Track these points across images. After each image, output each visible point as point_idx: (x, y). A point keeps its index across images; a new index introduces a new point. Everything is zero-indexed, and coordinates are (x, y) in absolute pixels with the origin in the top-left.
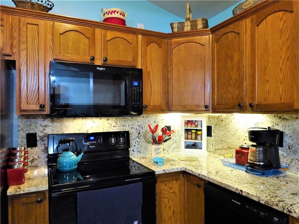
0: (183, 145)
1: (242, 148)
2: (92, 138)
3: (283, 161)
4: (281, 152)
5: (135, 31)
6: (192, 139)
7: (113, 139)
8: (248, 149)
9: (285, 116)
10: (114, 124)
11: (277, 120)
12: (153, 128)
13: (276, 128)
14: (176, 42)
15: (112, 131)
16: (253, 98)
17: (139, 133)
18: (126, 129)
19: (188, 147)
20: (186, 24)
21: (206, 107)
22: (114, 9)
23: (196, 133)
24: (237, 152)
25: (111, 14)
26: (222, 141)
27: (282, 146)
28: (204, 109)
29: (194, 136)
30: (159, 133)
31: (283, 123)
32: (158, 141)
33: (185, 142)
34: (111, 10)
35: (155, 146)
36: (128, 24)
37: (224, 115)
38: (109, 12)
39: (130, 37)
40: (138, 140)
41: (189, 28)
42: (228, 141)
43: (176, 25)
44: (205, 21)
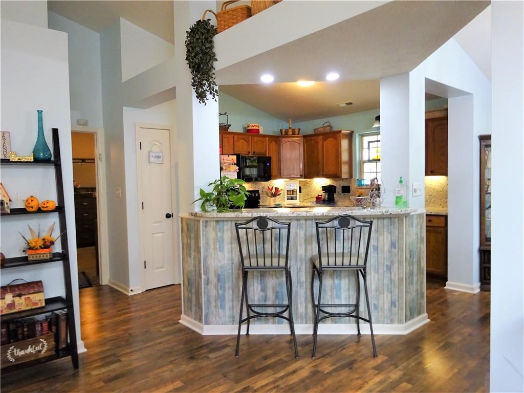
0: (286, 198)
1: (319, 195)
3: (336, 199)
4: (335, 196)
5: (264, 136)
6: (290, 195)
7: (253, 194)
8: (321, 196)
9: (337, 179)
10: (251, 186)
11: (334, 181)
12: (271, 188)
13: (333, 185)
14: (284, 141)
15: (250, 190)
16: (323, 172)
17: (262, 192)
18: (257, 189)
19: (288, 199)
20: (289, 131)
21: (301, 176)
24: (316, 198)
25: (254, 127)
26: (307, 194)
27: (335, 193)
29: (291, 192)
30: (274, 191)
31: (337, 182)
32: (274, 195)
33: (287, 196)
34: (254, 125)
35: (273, 198)
36: (261, 132)
37: (309, 180)
39: (263, 139)
40: (262, 196)
41: (291, 133)
42: (311, 194)
43: (284, 131)
44: (299, 130)
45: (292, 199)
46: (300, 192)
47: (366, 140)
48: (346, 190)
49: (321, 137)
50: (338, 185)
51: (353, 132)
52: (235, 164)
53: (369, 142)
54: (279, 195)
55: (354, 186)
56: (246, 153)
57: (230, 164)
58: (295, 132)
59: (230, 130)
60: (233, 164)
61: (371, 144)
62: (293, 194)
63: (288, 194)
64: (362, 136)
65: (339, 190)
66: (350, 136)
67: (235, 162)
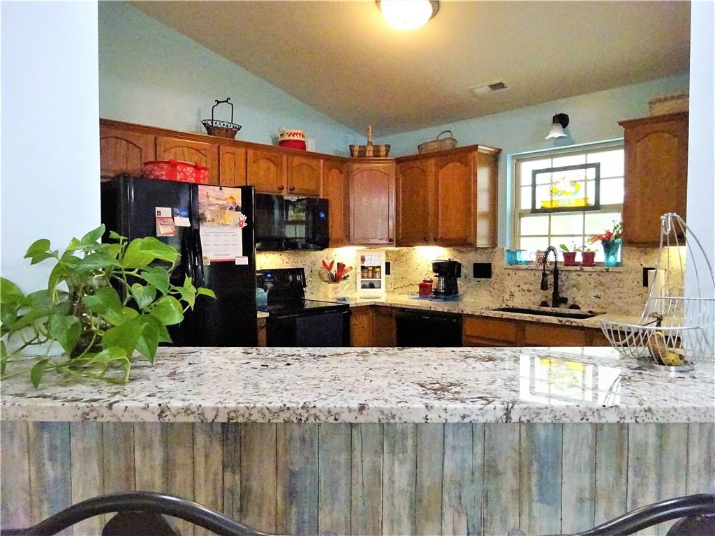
0: (359, 285)
1: (425, 281)
2: (269, 276)
3: (461, 290)
4: (458, 282)
5: (316, 156)
6: (368, 278)
7: (291, 277)
8: (431, 281)
9: (463, 249)
10: (286, 260)
11: (456, 253)
12: (328, 265)
13: (455, 260)
14: (358, 169)
15: (285, 268)
16: (437, 233)
17: (312, 271)
18: (300, 266)
19: (364, 287)
20: (368, 149)
21: (391, 240)
22: (296, 131)
23: (372, 270)
24: (421, 286)
25: (293, 136)
26: (402, 278)
27: (460, 276)
28: (388, 242)
29: (370, 273)
30: (334, 270)
31: (461, 255)
32: (335, 279)
33: (362, 281)
34: (294, 132)
35: (332, 285)
36: (310, 148)
37: (405, 249)
38: (291, 133)
39: (314, 163)
40: (311, 279)
41: (371, 154)
42: (410, 277)
43: (357, 149)
44: (388, 147)
45: (372, 286)
46: (388, 272)
47: (527, 168)
48: (483, 271)
49: (432, 161)
50: (467, 260)
51: (500, 150)
52: (237, 209)
53: (535, 173)
54: (345, 278)
55: (499, 263)
56: (276, 189)
57: (225, 208)
58: (379, 151)
59: (238, 137)
60: (231, 209)
61: (538, 176)
62: (373, 277)
63: (363, 277)
64: (519, 160)
65: (467, 270)
66: (494, 159)
67: (239, 203)
